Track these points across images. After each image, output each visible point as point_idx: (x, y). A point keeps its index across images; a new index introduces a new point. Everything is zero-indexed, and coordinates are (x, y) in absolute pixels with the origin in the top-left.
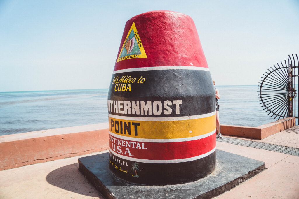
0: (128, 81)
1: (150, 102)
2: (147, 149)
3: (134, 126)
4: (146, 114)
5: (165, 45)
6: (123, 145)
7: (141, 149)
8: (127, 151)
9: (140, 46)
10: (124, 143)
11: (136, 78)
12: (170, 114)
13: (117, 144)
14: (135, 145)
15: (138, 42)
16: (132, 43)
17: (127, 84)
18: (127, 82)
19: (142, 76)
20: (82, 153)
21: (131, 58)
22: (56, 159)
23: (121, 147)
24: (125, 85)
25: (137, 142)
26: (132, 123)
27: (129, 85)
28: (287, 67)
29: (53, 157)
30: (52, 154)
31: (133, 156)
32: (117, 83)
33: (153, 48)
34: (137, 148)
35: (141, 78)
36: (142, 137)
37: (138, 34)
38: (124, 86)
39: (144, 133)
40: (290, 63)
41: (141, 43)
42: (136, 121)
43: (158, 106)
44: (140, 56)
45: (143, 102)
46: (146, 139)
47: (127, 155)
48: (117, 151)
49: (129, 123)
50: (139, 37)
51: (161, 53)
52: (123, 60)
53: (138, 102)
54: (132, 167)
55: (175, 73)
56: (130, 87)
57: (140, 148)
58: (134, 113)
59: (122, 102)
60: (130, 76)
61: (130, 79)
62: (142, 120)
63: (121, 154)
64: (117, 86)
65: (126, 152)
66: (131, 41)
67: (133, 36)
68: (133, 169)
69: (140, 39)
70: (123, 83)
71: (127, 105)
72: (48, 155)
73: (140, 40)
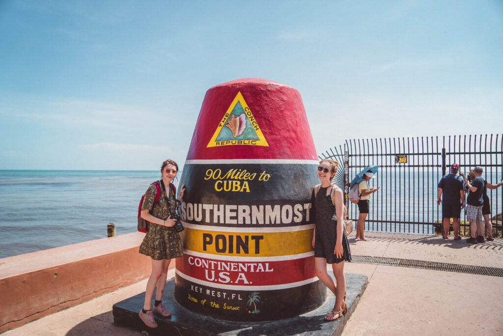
0: (242, 177)
1: (279, 206)
2: (272, 270)
3: (254, 240)
4: (273, 223)
5: (288, 131)
6: (232, 270)
7: (265, 272)
8: (241, 277)
9: (255, 128)
10: (236, 267)
11: (255, 174)
12: (301, 222)
13: (219, 269)
14: (255, 268)
15: (251, 122)
16: (241, 123)
17: (242, 181)
18: (240, 179)
19: (265, 172)
20: (85, 297)
21: (243, 144)
22: (43, 316)
23: (228, 274)
24: (239, 183)
25: (258, 263)
26: (252, 236)
27: (246, 183)
28: (342, 155)
29: (38, 312)
30: (37, 306)
31: (251, 283)
32: (219, 179)
33: (275, 134)
34: (258, 271)
35: (263, 174)
36: (266, 255)
37: (250, 111)
38: (236, 183)
39: (270, 250)
40: (347, 150)
41: (257, 125)
42: (259, 233)
43: (287, 211)
44: (258, 143)
45: (268, 207)
46: (272, 257)
47: (241, 283)
48: (220, 280)
49: (247, 238)
50: (252, 115)
51: (285, 142)
52: (225, 145)
53: (261, 207)
54: (250, 299)
55: (303, 169)
56: (247, 185)
57: (263, 270)
58: (254, 222)
59: (234, 207)
60: (245, 171)
61: (245, 175)
62: (267, 232)
63: (229, 283)
64: (219, 183)
65: (238, 279)
66: (238, 118)
67: (241, 113)
68: (250, 302)
69: (253, 118)
70: (234, 179)
71: (244, 211)
72: (29, 309)
73: (255, 120)
